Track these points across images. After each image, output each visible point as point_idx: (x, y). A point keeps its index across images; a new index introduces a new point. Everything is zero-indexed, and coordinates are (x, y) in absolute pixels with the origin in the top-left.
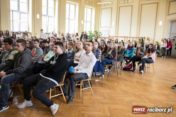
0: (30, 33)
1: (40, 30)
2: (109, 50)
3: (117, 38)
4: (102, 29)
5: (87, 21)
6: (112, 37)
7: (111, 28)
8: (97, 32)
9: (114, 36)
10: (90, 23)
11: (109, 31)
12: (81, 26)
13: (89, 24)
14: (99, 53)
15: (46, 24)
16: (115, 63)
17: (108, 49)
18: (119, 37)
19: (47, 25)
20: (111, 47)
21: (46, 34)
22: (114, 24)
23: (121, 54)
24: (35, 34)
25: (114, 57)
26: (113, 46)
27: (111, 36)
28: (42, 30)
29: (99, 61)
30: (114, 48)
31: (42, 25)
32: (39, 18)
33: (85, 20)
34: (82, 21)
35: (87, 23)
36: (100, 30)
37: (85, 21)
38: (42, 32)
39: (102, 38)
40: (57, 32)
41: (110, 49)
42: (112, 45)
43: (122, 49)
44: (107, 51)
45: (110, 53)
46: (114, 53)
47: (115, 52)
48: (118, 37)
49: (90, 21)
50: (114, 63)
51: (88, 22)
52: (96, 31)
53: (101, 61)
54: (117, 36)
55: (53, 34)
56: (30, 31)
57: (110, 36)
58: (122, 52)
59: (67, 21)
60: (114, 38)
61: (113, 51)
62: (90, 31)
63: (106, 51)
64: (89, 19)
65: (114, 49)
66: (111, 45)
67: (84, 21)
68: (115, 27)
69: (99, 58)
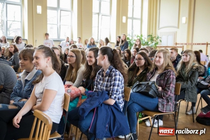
0: (26, 41)
1: (43, 35)
2: (152, 73)
3: (190, 46)
4: (161, 30)
5: (134, 17)
6: (181, 44)
7: (178, 27)
8: (153, 36)
9: (186, 42)
10: (139, 21)
11: (175, 34)
12: (121, 25)
13: (137, 23)
14: (115, 80)
15: (57, 25)
16: (168, 107)
17: (152, 70)
18: (195, 44)
19: (59, 25)
20: (158, 64)
21: (54, 41)
22: (184, 20)
23: (189, 82)
24: (35, 41)
25: (166, 90)
26: (162, 60)
27: (179, 44)
28: (47, 35)
29: (116, 103)
30: (164, 66)
31: (48, 25)
32: (41, 13)
33: (130, 15)
34: (124, 18)
35: (134, 20)
36: (159, 33)
37: (130, 18)
38: (47, 39)
39: (161, 47)
40: (77, 37)
41: (156, 68)
42: (160, 57)
43: (192, 68)
44: (148, 74)
45: (154, 79)
46: (164, 80)
47: (169, 78)
48: (192, 44)
49: (140, 17)
50: (165, 109)
51: (136, 19)
52: (151, 34)
53: (121, 106)
54: (190, 42)
55: (69, 42)
56: (26, 38)
57: (176, 44)
58: (191, 76)
59: (95, 18)
60: (185, 46)
61: (161, 75)
62: (140, 35)
63: (145, 74)
64: (137, 15)
65: (165, 69)
66: (158, 59)
67: (127, 18)
68: (186, 26)
69: (113, 97)
